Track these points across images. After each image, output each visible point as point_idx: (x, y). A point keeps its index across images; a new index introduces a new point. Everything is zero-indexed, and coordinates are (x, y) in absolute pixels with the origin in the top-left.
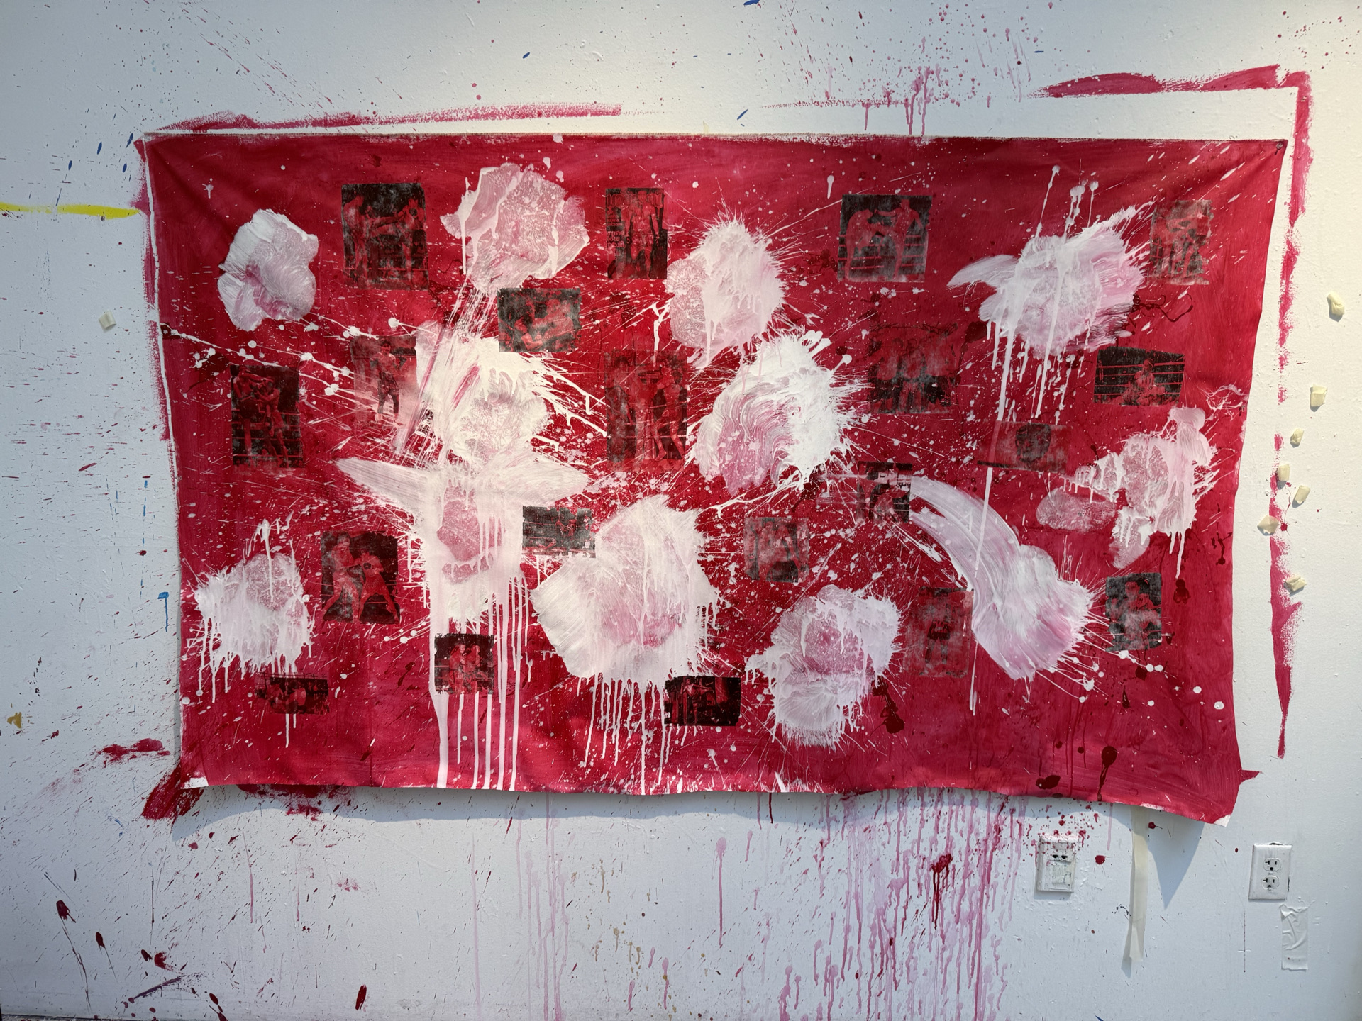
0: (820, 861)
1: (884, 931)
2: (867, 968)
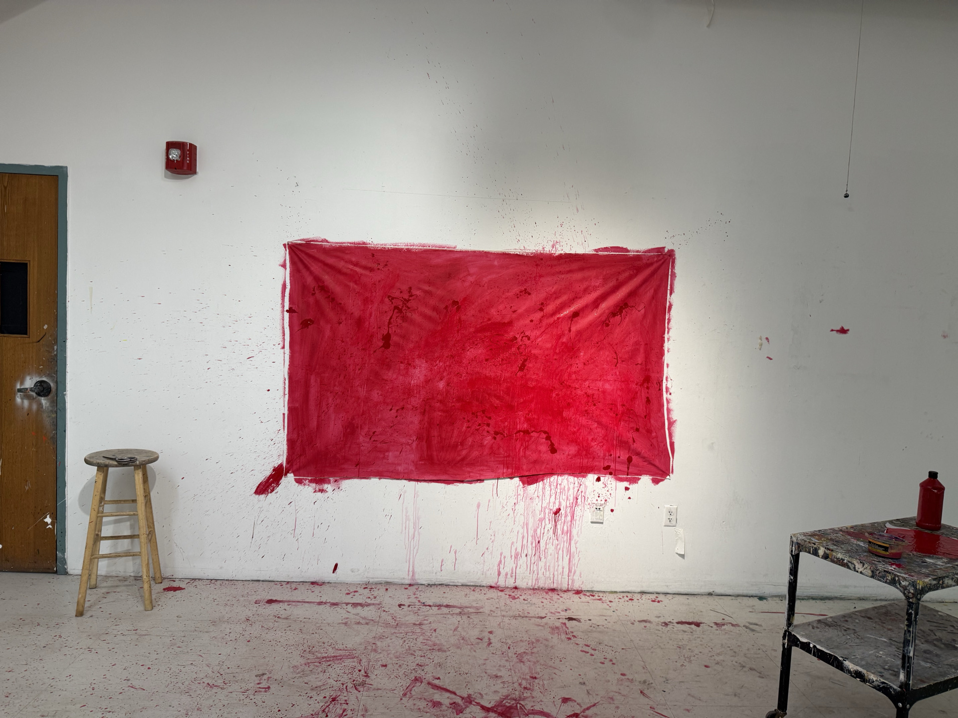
0: (514, 510)
1: (536, 538)
2: (530, 552)
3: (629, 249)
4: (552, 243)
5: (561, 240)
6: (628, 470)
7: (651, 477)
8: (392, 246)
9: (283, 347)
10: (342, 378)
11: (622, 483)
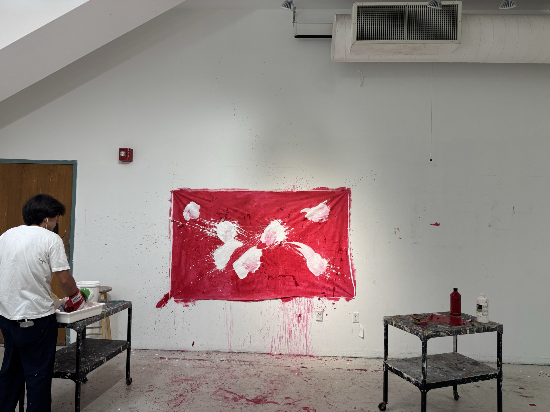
0: (279, 315)
1: (290, 329)
2: (287, 336)
3: (329, 188)
4: (293, 186)
5: (297, 185)
6: (334, 294)
7: (345, 298)
8: (219, 190)
9: (170, 238)
10: (196, 251)
11: (331, 301)
